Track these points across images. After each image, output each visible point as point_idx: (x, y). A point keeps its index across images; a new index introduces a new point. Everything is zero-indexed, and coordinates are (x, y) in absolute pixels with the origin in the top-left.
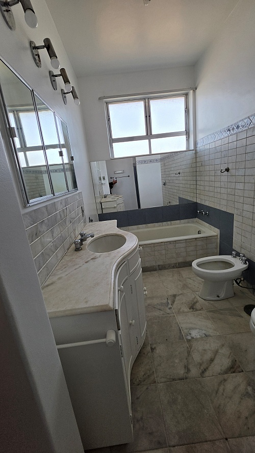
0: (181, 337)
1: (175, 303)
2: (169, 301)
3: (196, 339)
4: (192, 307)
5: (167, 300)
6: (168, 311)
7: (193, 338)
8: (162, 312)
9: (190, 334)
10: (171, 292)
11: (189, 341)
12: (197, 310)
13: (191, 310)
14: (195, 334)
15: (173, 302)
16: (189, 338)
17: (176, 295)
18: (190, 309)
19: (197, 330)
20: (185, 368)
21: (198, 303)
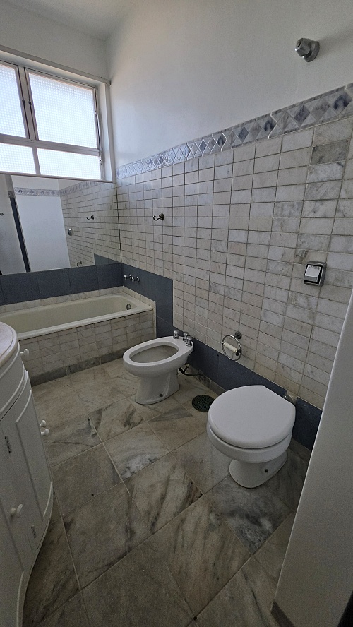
0: (116, 480)
1: (101, 423)
2: (91, 424)
3: (139, 474)
4: (128, 423)
5: (87, 422)
6: (91, 441)
7: (133, 473)
8: (80, 447)
9: (129, 468)
10: (94, 407)
11: (128, 481)
12: (135, 425)
13: (127, 427)
14: (136, 465)
15: (98, 422)
16: (128, 475)
17: (102, 409)
18: (125, 426)
19: (139, 458)
20: (127, 532)
21: (135, 413)
